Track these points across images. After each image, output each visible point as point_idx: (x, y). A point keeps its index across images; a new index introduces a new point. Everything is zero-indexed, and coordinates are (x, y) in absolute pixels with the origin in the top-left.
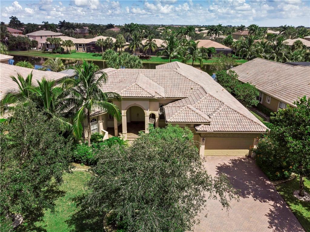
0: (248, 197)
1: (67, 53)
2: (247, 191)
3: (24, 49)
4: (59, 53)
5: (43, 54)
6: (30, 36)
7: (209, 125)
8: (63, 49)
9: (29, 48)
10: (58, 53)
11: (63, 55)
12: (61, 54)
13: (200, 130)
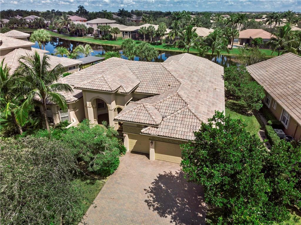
0: (166, 217)
1: (115, 39)
2: (170, 209)
3: (81, 36)
4: (108, 40)
5: (95, 40)
6: (88, 23)
7: (157, 128)
8: (111, 36)
9: (85, 35)
10: (106, 39)
11: (110, 42)
12: (109, 40)
13: (144, 132)
